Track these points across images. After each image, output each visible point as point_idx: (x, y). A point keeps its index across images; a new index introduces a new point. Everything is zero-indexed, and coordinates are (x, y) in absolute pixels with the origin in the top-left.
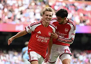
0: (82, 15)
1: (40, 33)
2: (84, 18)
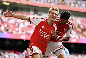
0: (6, 26)
1: (44, 28)
2: (7, 28)
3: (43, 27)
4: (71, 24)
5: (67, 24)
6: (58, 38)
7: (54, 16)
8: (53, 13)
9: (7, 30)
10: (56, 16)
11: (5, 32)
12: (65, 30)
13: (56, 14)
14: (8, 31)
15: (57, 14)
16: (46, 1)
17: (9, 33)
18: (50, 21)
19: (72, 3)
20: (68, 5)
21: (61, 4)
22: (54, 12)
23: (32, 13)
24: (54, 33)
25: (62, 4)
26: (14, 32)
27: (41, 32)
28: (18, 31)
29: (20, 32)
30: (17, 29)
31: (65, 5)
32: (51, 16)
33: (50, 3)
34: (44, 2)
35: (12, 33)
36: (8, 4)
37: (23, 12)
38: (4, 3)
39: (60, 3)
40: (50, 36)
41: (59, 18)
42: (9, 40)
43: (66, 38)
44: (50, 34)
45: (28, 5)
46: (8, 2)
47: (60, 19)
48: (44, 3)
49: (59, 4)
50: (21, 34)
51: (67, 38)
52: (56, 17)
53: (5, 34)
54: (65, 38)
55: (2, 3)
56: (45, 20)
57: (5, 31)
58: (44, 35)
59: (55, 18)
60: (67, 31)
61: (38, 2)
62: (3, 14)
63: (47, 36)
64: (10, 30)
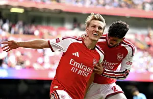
3: (77, 54)
4: (130, 46)
5: (122, 45)
6: (106, 74)
7: (96, 32)
8: (94, 26)
9: (22, 63)
10: (101, 31)
11: (18, 67)
12: (119, 57)
13: (100, 28)
14: (23, 65)
15: (103, 28)
16: (95, 2)
17: (25, 68)
18: (90, 42)
19: (148, 3)
20: (140, 7)
21: (126, 6)
22: (96, 24)
23: (68, 26)
24: (99, 66)
25: (128, 6)
26: (36, 66)
27: (73, 63)
28: (43, 62)
29: (47, 66)
30: (40, 60)
31: (134, 8)
32: (90, 32)
33: (104, 5)
34: (92, 3)
35: (31, 67)
36: (21, 11)
37: (51, 25)
38: (14, 10)
39: (123, 4)
40: (90, 70)
41: (106, 35)
42: (26, 81)
43: (122, 73)
44: (91, 67)
45: (61, 12)
46: (20, 7)
47: (109, 38)
48: (92, 6)
49: (120, 6)
50: (50, 70)
51: (124, 72)
52: (101, 34)
53: (18, 70)
54: (120, 73)
55: (9, 10)
56: (80, 41)
57: (17, 65)
58: (79, 69)
59: (98, 35)
60: (123, 58)
61: (80, 5)
62: (13, 31)
63: (86, 71)
64: (27, 63)
